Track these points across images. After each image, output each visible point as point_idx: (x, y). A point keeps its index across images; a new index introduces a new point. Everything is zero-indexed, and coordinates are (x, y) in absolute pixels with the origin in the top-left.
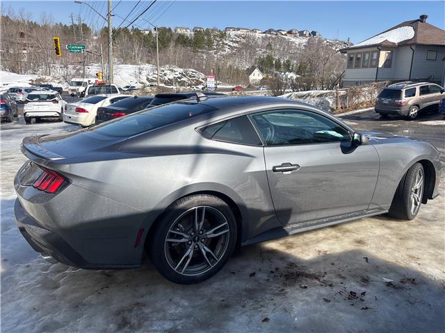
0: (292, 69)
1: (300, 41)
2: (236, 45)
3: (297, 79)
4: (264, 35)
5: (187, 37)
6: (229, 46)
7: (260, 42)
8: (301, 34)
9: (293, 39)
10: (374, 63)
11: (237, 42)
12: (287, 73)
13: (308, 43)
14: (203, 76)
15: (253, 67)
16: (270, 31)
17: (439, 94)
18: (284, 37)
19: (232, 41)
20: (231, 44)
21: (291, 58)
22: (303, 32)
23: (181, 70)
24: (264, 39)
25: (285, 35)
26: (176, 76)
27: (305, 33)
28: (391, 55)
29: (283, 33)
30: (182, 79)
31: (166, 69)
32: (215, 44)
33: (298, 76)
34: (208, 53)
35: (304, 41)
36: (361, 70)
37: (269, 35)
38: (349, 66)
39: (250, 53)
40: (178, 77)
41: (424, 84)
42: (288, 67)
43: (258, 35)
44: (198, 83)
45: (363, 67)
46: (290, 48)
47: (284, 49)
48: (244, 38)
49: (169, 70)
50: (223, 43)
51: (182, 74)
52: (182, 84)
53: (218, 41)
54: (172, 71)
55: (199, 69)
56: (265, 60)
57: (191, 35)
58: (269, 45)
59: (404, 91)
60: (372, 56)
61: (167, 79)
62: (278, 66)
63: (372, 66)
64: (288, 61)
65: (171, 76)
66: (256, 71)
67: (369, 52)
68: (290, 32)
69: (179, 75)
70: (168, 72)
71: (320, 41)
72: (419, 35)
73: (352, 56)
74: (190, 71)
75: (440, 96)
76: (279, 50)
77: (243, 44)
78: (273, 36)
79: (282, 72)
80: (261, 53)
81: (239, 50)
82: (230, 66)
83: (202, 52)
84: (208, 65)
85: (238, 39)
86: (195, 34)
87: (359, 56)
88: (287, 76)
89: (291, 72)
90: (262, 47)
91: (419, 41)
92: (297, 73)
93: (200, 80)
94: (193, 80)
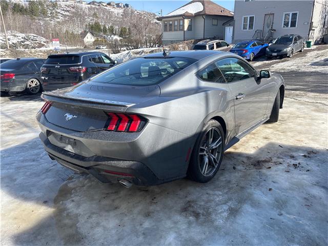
0: (116, 33)
1: (118, 11)
2: (67, 13)
3: (121, 40)
4: (89, 6)
5: (22, 6)
6: (61, 14)
7: (87, 11)
8: (118, 5)
9: (112, 10)
10: (181, 28)
11: (68, 11)
12: (112, 36)
13: (124, 12)
14: (44, 39)
15: (85, 31)
16: (93, 3)
17: (226, 47)
18: (105, 7)
19: (63, 10)
20: (62, 12)
21: (113, 24)
22: (119, 4)
23: (23, 35)
24: (90, 9)
25: (106, 6)
26: (20, 40)
27: (120, 5)
28: (191, 22)
29: (104, 4)
30: (25, 43)
31: (9, 35)
32: (49, 12)
33: (121, 38)
34: (44, 20)
35: (121, 11)
36: (173, 33)
37: (93, 6)
38: (165, 30)
39: (80, 20)
40: (22, 42)
41: (218, 41)
42: (112, 31)
43: (84, 6)
44: (41, 46)
45: (175, 30)
46: (111, 17)
47: (107, 17)
48: (73, 8)
49: (12, 35)
50: (56, 12)
51: (25, 38)
52: (27, 47)
53: (51, 10)
54: (15, 36)
55: (39, 34)
56: (94, 26)
57: (25, 4)
58: (95, 14)
59: (207, 46)
60: (180, 23)
61: (11, 43)
62: (105, 31)
63: (180, 30)
64: (112, 27)
65: (15, 41)
66: (89, 35)
67: (177, 20)
68: (109, 4)
69: (22, 40)
70: (11, 37)
71: (132, 12)
72: (206, 8)
73: (166, 23)
74: (32, 35)
75: (227, 49)
76: (103, 18)
77: (73, 13)
78: (97, 7)
79: (108, 35)
80: (89, 20)
81: (71, 18)
82: (67, 31)
83: (39, 20)
84: (46, 30)
85: (68, 9)
86: (29, 4)
87: (171, 23)
88: (112, 38)
89: (115, 35)
90: (89, 15)
91: (207, 13)
92: (120, 36)
93: (42, 43)
94: (36, 43)
